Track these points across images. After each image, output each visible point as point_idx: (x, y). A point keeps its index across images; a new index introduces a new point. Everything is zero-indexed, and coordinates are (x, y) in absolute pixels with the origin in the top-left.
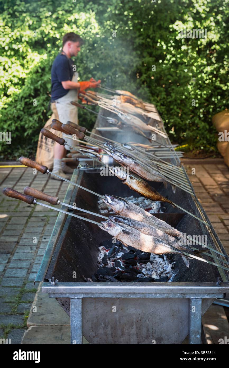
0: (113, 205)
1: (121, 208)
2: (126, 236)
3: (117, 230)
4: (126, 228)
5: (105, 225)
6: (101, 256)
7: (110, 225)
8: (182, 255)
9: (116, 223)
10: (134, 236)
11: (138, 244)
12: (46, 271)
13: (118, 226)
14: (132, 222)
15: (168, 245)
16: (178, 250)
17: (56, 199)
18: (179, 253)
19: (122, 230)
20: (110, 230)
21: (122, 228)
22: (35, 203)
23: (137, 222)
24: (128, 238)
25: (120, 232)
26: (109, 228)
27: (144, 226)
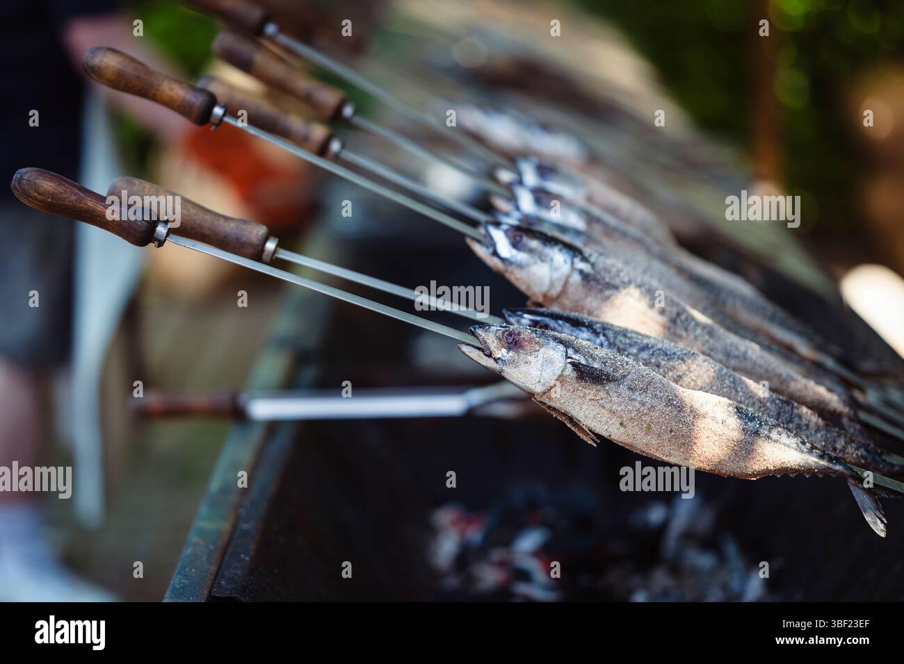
0: (521, 266)
1: (559, 279)
2: (591, 391)
3: (549, 361)
4: (591, 356)
5: (489, 341)
6: (446, 547)
7: (514, 343)
8: (850, 481)
9: (543, 333)
10: (630, 389)
11: (649, 428)
13: (552, 344)
14: (610, 334)
15: (784, 435)
16: (831, 459)
17: (258, 232)
18: (835, 471)
19: (573, 364)
20: (513, 362)
21: (573, 356)
22: (163, 239)
23: (633, 335)
24: (601, 402)
25: (560, 372)
26: (511, 354)
27: (666, 355)
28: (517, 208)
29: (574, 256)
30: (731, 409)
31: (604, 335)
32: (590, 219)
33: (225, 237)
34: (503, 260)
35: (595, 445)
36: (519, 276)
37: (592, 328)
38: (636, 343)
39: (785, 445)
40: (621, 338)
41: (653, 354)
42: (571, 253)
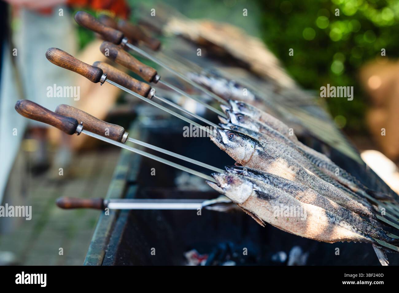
0: (233, 148)
1: (249, 154)
2: (263, 203)
3: (245, 190)
4: (264, 188)
5: (220, 180)
7: (230, 181)
8: (374, 245)
9: (243, 177)
10: (280, 202)
13: (247, 182)
14: (271, 178)
15: (346, 224)
16: (365, 235)
17: (120, 130)
18: (367, 241)
19: (256, 191)
20: (230, 190)
21: (256, 188)
22: (80, 132)
23: (281, 179)
24: (267, 208)
25: (250, 195)
26: (229, 186)
27: (295, 188)
28: (230, 122)
29: (256, 144)
30: (323, 212)
31: (268, 179)
32: (262, 128)
34: (225, 144)
35: (264, 226)
36: (231, 152)
37: (263, 176)
38: (282, 182)
39: (346, 228)
40: (275, 180)
41: (289, 188)
42: (254, 143)
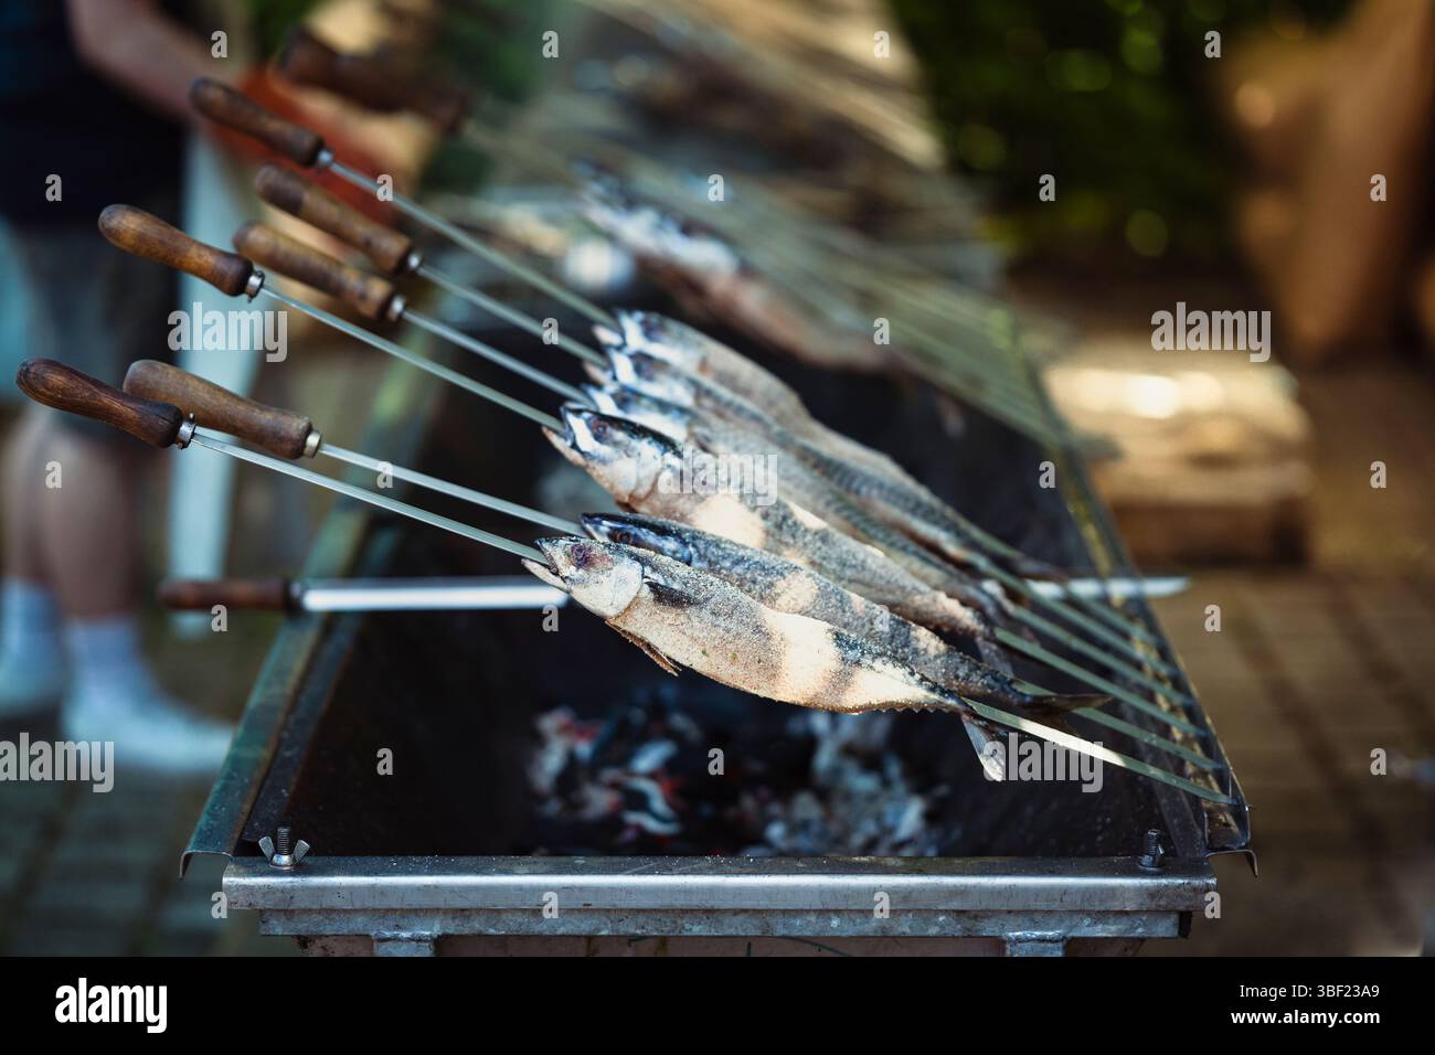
0: (603, 461)
1: (648, 477)
2: (670, 615)
3: (623, 581)
4: (671, 576)
5: (556, 558)
7: (584, 560)
8: (965, 718)
9: (618, 548)
10: (713, 613)
11: (734, 657)
12: (247, 807)
13: (627, 560)
14: (701, 545)
15: (890, 666)
16: (943, 692)
17: (299, 425)
18: (948, 706)
19: (650, 584)
20: (582, 582)
21: (650, 576)
22: (187, 440)
23: (728, 546)
24: (681, 627)
25: (635, 594)
26: (581, 572)
27: (764, 569)
28: (615, 378)
29: (665, 451)
30: (830, 634)
31: (694, 546)
32: (700, 391)
33: (261, 430)
34: (582, 453)
35: (676, 674)
36: (601, 473)
37: (680, 537)
38: (729, 554)
39: (891, 677)
40: (713, 549)
41: (748, 569)
42: (662, 447)
